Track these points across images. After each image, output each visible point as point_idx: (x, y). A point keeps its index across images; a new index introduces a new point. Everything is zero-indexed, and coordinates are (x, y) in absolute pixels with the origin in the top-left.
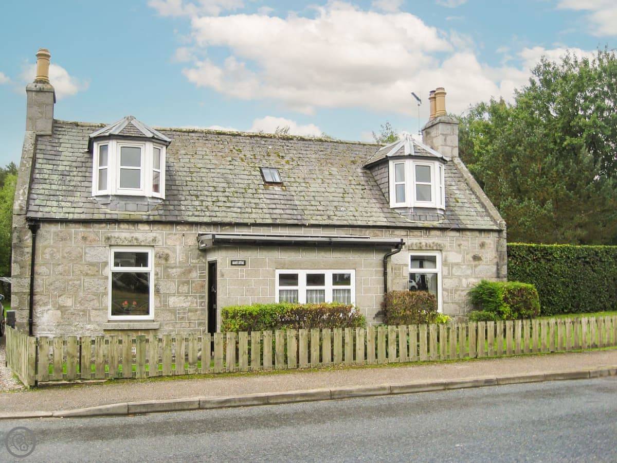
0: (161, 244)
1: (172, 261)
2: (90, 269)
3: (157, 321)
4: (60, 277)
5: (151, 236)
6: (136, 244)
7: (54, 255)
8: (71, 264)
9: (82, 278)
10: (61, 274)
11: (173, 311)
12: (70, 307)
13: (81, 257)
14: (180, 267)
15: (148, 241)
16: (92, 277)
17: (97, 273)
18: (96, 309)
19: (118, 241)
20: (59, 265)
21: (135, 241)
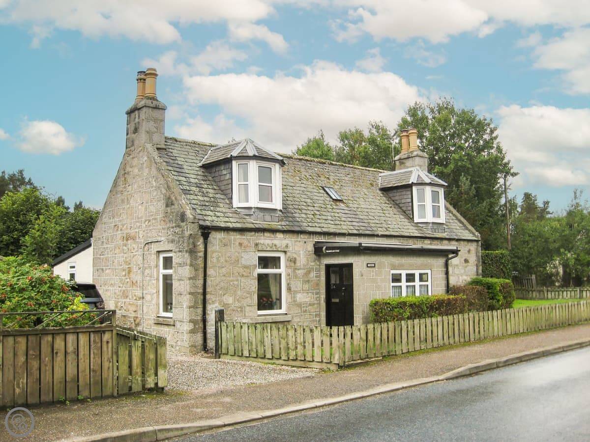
0: (291, 250)
1: (298, 264)
2: (244, 271)
3: (290, 314)
4: (224, 278)
5: (285, 242)
6: (275, 249)
7: (219, 259)
8: (231, 267)
9: (239, 278)
10: (224, 276)
11: (299, 305)
12: (231, 304)
13: (238, 260)
14: (304, 269)
15: (283, 247)
16: (246, 278)
17: (249, 275)
18: (249, 306)
19: (264, 247)
20: (223, 267)
21: (274, 247)
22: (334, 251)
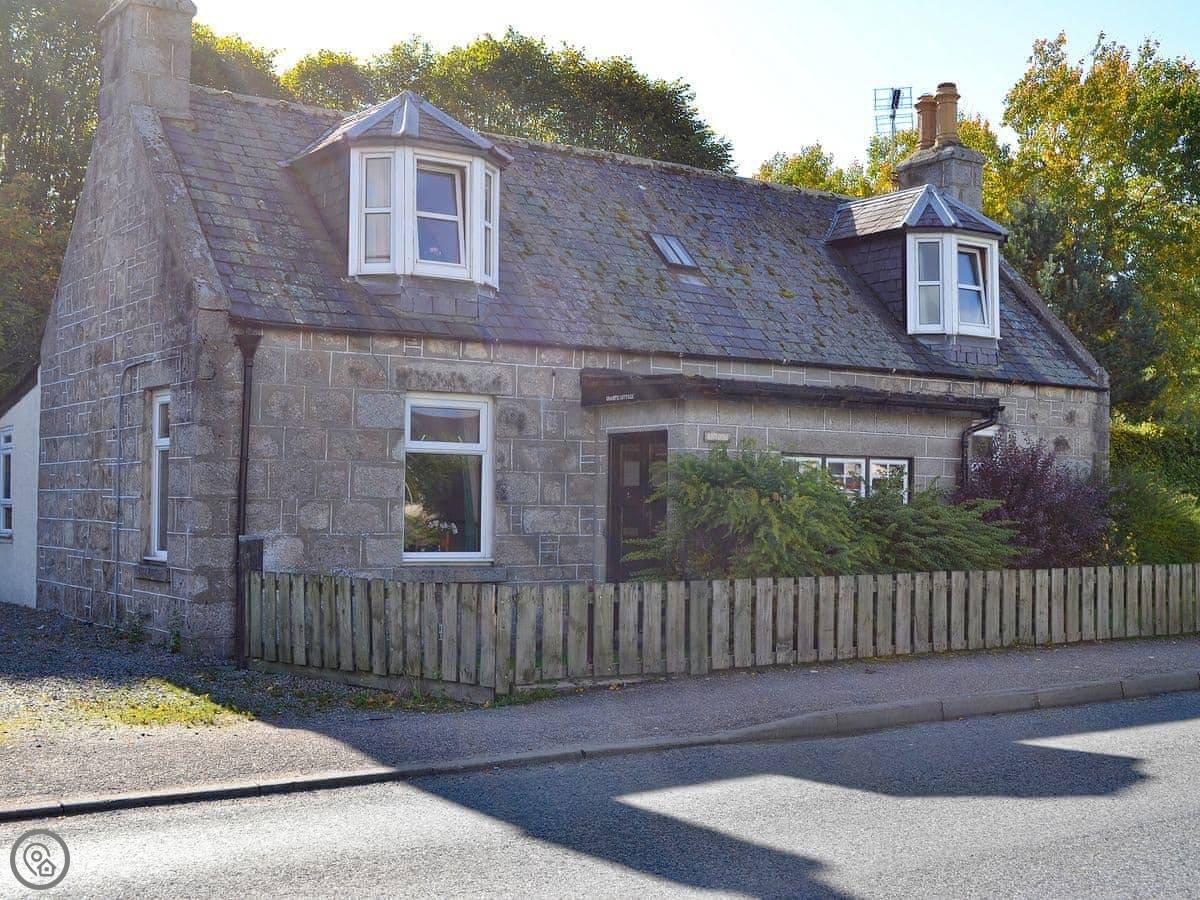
0: (510, 392)
1: (530, 430)
2: (366, 445)
3: (501, 565)
4: (302, 460)
5: (490, 372)
6: (460, 389)
7: (290, 409)
8: (326, 433)
9: (350, 463)
10: (304, 454)
11: (532, 541)
12: (324, 531)
13: (348, 415)
14: (546, 445)
15: (485, 382)
16: (371, 463)
17: (379, 454)
18: (378, 538)
19: (425, 380)
20: (302, 432)
21: (458, 384)
22: (622, 397)
